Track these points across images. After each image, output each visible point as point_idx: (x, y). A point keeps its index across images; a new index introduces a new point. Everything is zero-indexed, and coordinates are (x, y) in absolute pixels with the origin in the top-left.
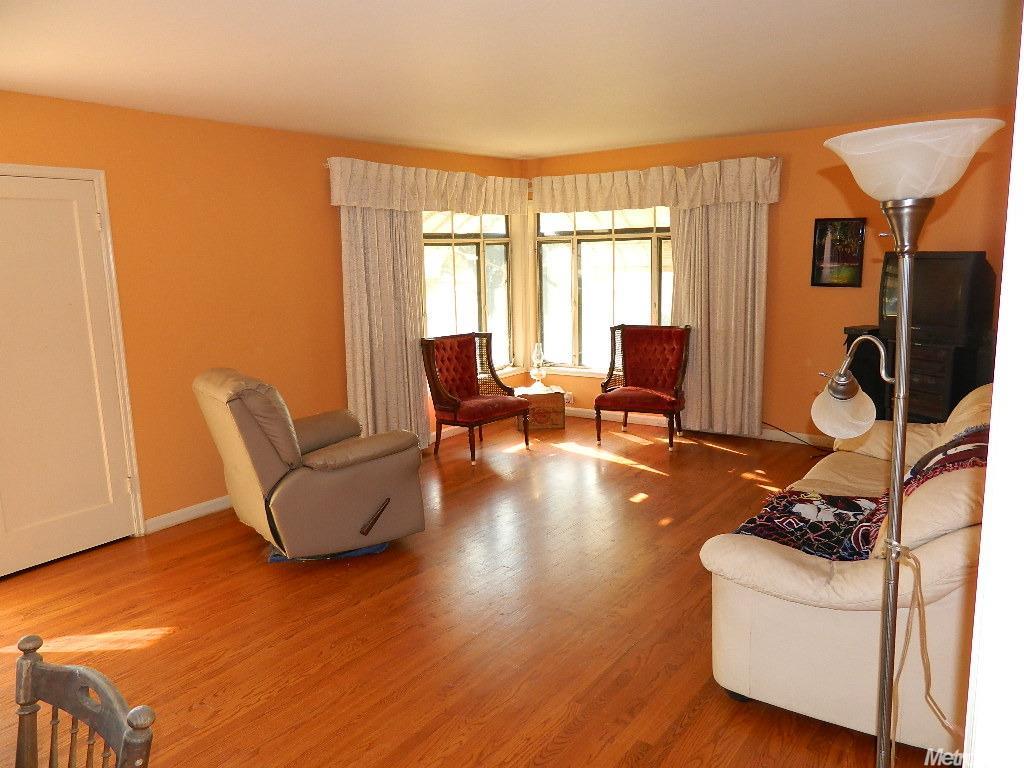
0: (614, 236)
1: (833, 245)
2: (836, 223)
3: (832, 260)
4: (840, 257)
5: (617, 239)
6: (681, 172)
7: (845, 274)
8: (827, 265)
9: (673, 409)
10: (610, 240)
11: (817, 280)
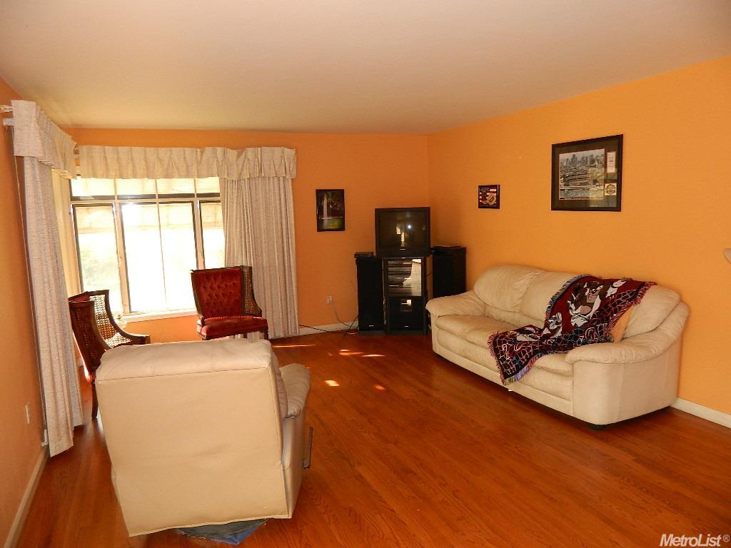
0: (157, 200)
1: (328, 206)
2: (329, 193)
3: (329, 215)
4: (332, 213)
5: (160, 203)
6: (232, 154)
7: (336, 223)
8: (325, 218)
9: (262, 327)
10: (155, 203)
11: (320, 228)
